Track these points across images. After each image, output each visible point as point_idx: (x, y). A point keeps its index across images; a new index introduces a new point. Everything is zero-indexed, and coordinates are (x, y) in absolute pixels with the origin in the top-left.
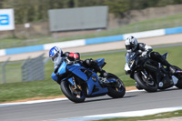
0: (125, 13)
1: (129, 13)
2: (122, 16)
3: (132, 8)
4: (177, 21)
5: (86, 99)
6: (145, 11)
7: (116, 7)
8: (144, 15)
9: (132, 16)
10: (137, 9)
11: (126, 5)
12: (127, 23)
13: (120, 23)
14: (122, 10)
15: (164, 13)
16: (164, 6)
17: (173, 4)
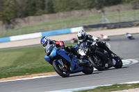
0: (11, 21)
1: (14, 21)
2: (9, 22)
3: (16, 17)
4: (51, 26)
5: (71, 75)
6: (26, 19)
7: (4, 16)
8: (25, 22)
9: (16, 23)
10: (20, 17)
11: (12, 15)
12: (13, 28)
13: (7, 28)
14: (9, 18)
15: (41, 20)
16: (40, 15)
17: (48, 13)
